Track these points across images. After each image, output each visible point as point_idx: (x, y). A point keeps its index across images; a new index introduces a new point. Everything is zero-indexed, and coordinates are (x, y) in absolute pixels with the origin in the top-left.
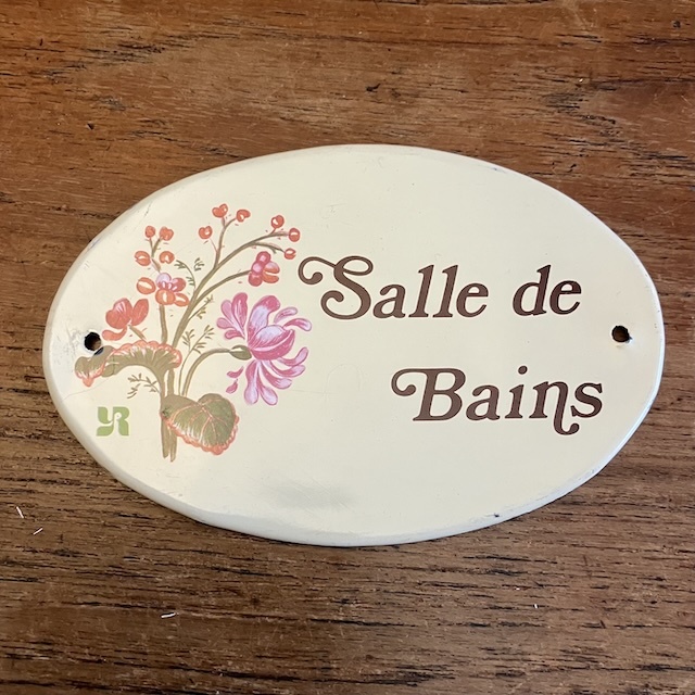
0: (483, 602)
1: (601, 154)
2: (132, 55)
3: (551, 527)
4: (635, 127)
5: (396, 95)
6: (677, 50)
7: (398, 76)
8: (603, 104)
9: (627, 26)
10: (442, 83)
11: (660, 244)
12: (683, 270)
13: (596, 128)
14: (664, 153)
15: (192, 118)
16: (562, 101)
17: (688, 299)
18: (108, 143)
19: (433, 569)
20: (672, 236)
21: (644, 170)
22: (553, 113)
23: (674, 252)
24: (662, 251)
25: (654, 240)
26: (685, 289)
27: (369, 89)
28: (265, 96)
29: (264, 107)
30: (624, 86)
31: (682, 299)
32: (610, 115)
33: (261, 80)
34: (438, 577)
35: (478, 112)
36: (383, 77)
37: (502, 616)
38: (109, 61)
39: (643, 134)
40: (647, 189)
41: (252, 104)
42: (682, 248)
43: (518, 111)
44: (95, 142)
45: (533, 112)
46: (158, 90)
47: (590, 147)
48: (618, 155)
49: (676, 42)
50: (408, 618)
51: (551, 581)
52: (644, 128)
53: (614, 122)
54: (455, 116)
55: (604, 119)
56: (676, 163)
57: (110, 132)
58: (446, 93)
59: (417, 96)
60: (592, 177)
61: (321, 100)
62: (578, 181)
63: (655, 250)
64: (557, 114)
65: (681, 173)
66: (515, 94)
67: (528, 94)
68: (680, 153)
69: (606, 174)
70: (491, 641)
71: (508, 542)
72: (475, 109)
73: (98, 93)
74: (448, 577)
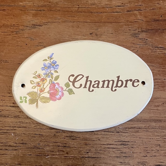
0: (119, 152)
1: (144, 47)
2: (35, 27)
3: (134, 134)
4: (152, 41)
5: (97, 35)
6: (161, 22)
7: (97, 31)
8: (144, 35)
9: (150, 17)
10: (107, 32)
11: (158, 68)
12: (164, 74)
13: (143, 41)
14: (159, 46)
15: (50, 42)
16: (135, 35)
17: (165, 80)
18: (30, 48)
19: (108, 144)
20: (161, 66)
21: (154, 51)
22: (133, 38)
23: (161, 69)
24: (158, 69)
25: (157, 67)
26: (164, 78)
27: (90, 34)
28: (66, 36)
29: (66, 39)
30: (149, 31)
31: (163, 80)
32: (146, 38)
33: (65, 32)
34: (109, 146)
35: (116, 38)
36: (93, 31)
37: (124, 155)
38: (30, 29)
39: (154, 42)
40: (155, 55)
41: (64, 38)
42: (163, 68)
43: (125, 38)
44: (27, 48)
45: (128, 38)
46: (42, 35)
47: (141, 46)
48: (148, 47)
49: (161, 20)
50: (102, 156)
51: (135, 146)
52: (154, 41)
53: (147, 40)
54: (110, 40)
55: (145, 39)
56: (162, 49)
57: (31, 45)
58: (108, 34)
59: (101, 35)
60: (142, 53)
61: (80, 37)
62: (139, 54)
63: (157, 69)
64: (134, 38)
65: (163, 51)
66: (124, 34)
67: (127, 34)
68: (162, 46)
69: (145, 52)
70: (121, 161)
71: (125, 138)
72: (115, 38)
73: (28, 36)
74: (111, 146)
